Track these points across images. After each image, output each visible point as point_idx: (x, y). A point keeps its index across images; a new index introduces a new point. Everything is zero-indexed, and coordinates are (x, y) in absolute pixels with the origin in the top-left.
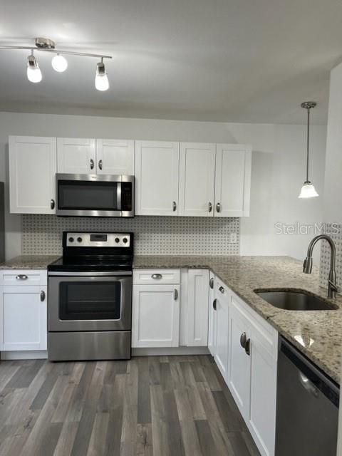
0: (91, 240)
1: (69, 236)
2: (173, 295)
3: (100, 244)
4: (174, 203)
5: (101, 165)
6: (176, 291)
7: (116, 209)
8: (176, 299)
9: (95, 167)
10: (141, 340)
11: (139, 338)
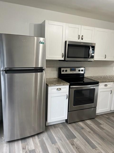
0: (70, 71)
1: (62, 69)
2: (110, 92)
3: (74, 72)
4: (105, 55)
5: (83, 38)
6: (111, 91)
7: (88, 58)
8: (111, 93)
9: (80, 39)
10: (99, 110)
11: (98, 110)
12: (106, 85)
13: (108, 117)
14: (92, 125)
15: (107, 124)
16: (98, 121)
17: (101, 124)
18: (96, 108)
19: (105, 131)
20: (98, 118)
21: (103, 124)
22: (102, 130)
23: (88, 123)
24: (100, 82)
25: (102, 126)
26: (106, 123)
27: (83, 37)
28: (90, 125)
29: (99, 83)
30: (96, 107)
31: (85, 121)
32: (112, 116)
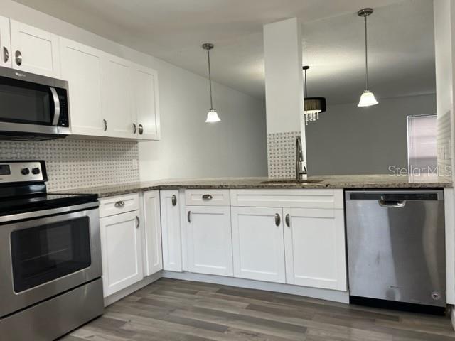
2: (135, 223)
3: (5, 179)
4: (105, 121)
5: (21, 60)
6: (137, 218)
7: (51, 124)
8: (138, 226)
9: (9, 59)
10: (111, 285)
11: (109, 284)
12: (120, 204)
13: (140, 298)
14: (95, 337)
15: (140, 317)
16: (112, 320)
17: (123, 323)
18: (102, 281)
19: (137, 336)
20: (113, 312)
21: (130, 321)
22: (128, 338)
23: (82, 337)
24: (102, 194)
25: (126, 327)
26: (139, 315)
27: (20, 57)
28: (89, 339)
29: (97, 198)
30: (100, 277)
31: (71, 335)
32: (153, 293)
